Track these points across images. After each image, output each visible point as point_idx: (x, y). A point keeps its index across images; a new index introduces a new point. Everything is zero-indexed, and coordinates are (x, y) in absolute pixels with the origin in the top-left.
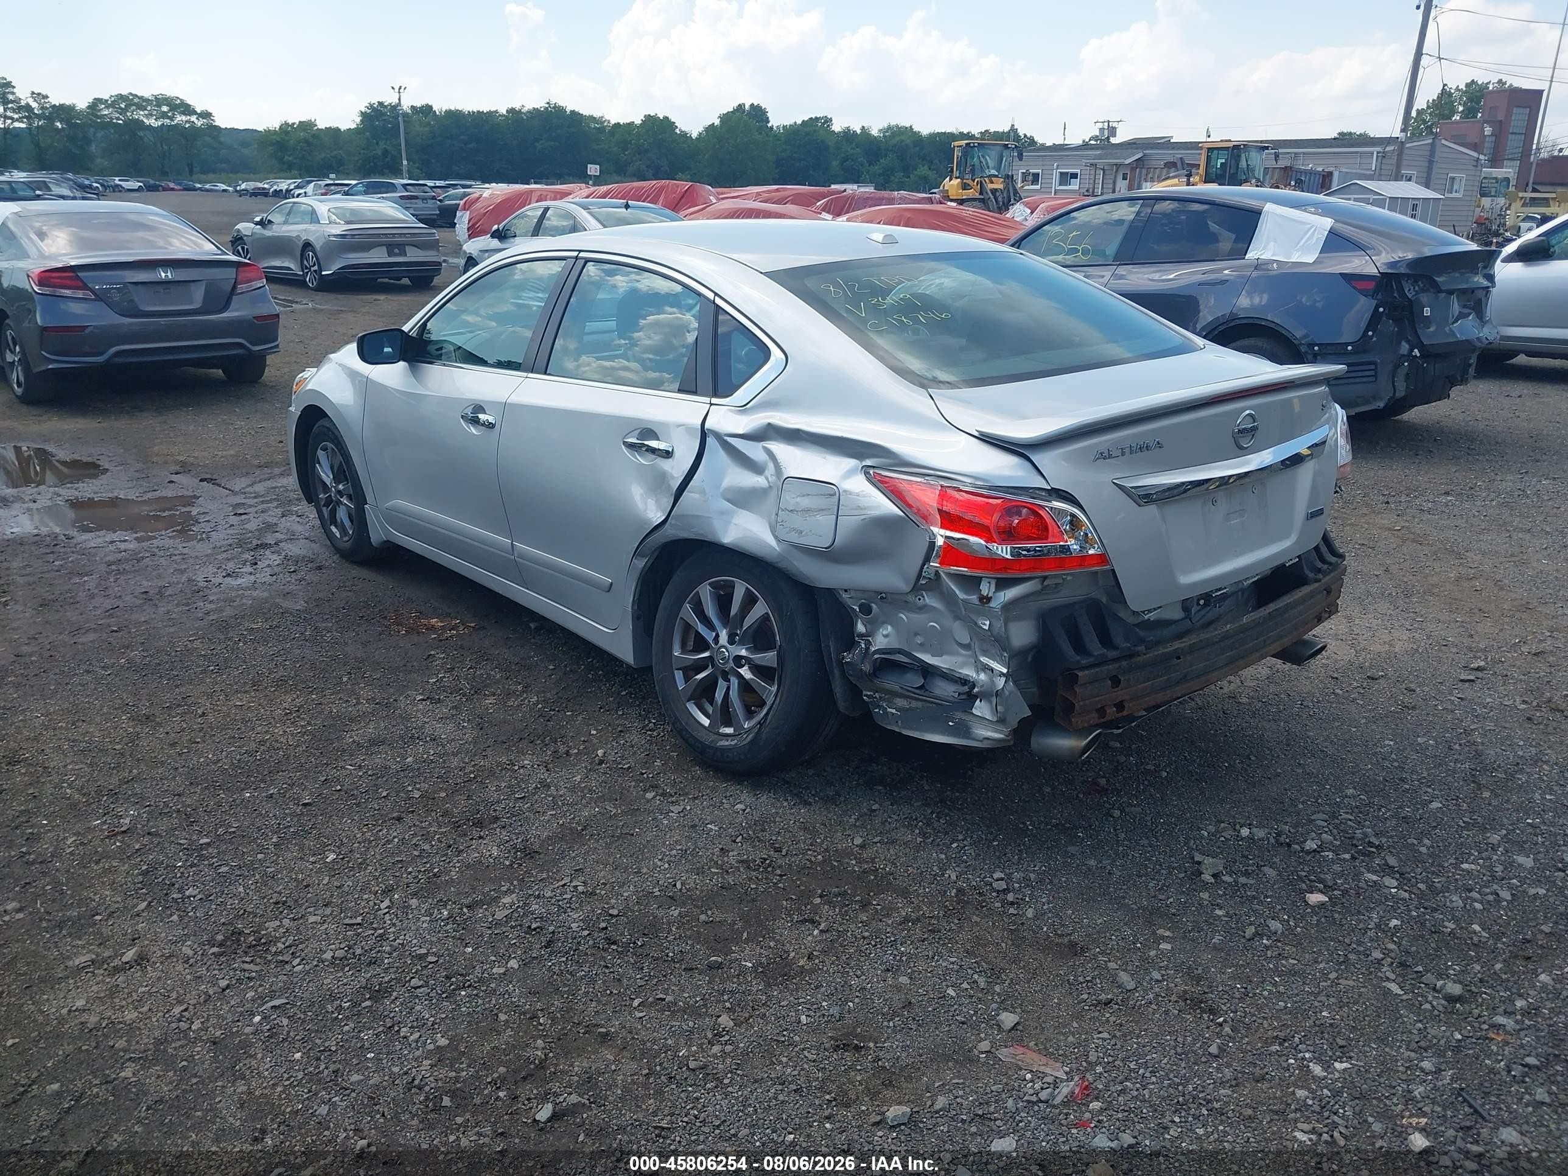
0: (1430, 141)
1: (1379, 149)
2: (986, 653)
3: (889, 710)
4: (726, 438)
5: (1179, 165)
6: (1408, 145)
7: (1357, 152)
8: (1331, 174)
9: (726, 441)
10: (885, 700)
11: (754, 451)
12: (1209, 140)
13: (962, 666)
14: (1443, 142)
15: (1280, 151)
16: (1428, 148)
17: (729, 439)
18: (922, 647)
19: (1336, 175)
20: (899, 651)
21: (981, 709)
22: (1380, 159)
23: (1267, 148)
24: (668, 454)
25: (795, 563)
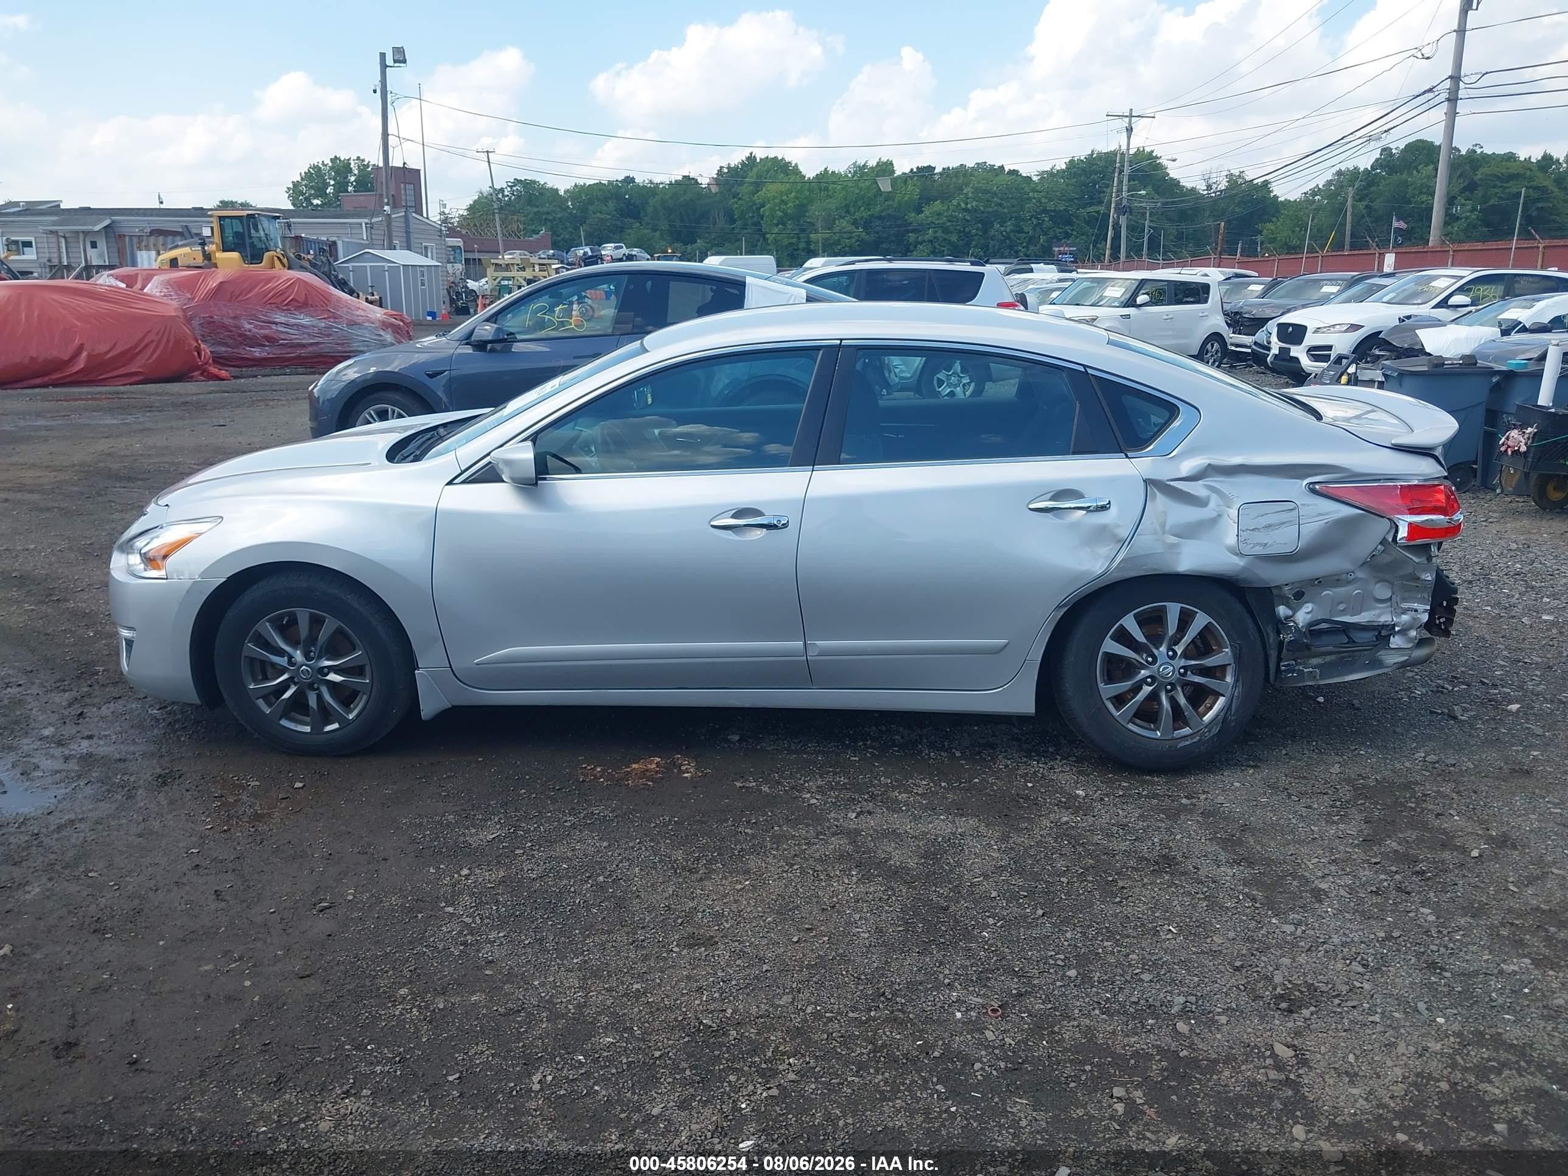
0: (403, 214)
1: (367, 221)
2: (1404, 600)
3: (1305, 670)
4: (1168, 483)
5: (186, 234)
6: (393, 216)
7: (345, 223)
8: (334, 243)
9: (1169, 485)
10: (1300, 664)
11: (1197, 489)
12: (162, 206)
13: (1379, 616)
14: (414, 215)
15: (291, 220)
16: (403, 220)
17: (1172, 483)
18: (1344, 612)
19: (340, 244)
20: (1324, 621)
21: (1396, 641)
22: (369, 229)
23: (278, 217)
24: (1104, 508)
25: (1257, 572)
